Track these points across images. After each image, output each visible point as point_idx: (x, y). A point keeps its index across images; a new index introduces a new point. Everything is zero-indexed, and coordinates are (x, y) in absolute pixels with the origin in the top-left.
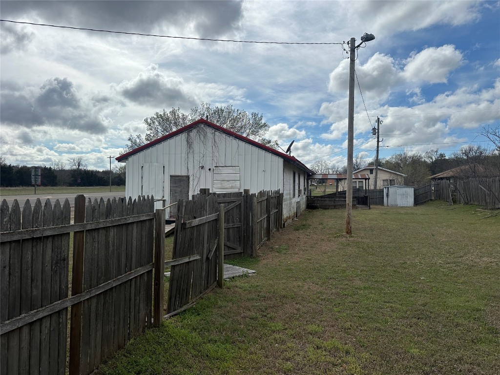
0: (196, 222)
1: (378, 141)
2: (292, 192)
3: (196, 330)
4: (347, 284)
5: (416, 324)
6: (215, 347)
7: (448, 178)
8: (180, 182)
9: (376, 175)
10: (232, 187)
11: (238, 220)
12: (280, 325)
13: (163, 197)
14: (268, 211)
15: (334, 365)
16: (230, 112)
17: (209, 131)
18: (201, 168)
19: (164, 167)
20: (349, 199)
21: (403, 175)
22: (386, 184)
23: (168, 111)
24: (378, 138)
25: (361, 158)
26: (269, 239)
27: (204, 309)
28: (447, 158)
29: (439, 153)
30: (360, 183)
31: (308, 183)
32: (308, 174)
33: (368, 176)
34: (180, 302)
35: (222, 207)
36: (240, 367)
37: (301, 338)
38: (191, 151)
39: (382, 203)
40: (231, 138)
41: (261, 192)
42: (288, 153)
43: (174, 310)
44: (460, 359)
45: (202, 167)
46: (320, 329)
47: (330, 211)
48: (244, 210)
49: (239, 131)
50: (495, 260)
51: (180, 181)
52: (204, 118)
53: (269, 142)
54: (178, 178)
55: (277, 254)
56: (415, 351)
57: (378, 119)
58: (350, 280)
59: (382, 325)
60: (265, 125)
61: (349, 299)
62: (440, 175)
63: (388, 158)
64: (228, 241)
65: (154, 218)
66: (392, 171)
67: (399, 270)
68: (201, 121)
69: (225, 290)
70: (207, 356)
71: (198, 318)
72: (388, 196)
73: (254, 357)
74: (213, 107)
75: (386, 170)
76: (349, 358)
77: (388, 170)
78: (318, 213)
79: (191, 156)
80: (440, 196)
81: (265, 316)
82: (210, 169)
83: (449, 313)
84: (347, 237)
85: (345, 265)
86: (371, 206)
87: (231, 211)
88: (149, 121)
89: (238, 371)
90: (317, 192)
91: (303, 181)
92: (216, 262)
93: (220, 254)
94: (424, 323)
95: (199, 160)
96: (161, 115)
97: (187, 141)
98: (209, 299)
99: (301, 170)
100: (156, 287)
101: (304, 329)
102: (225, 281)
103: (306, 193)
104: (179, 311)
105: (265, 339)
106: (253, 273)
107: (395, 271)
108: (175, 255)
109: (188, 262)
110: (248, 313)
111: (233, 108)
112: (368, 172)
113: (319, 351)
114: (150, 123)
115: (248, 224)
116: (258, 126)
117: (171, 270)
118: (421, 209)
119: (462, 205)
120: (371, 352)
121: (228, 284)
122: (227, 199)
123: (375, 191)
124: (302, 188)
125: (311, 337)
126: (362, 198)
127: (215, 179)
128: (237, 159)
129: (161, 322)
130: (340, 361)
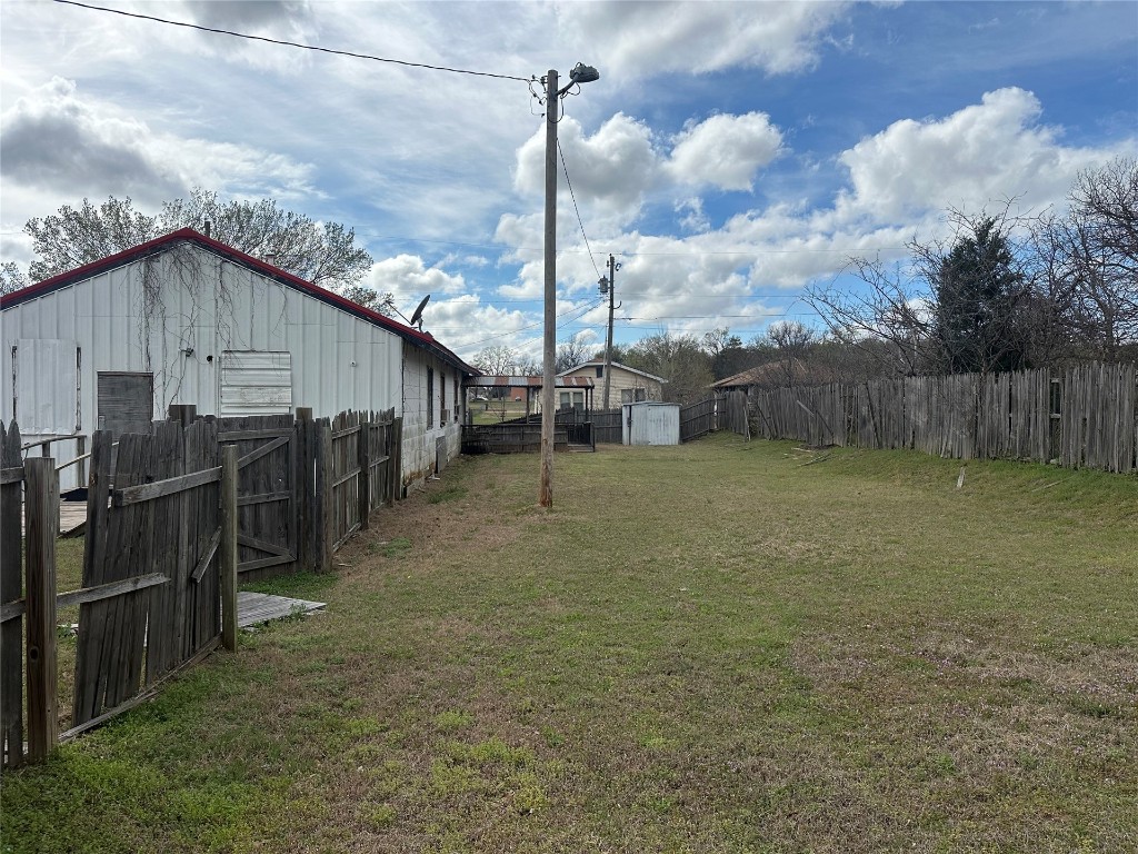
0: (153, 489)
1: (612, 308)
2: (424, 415)
3: (151, 758)
4: (534, 614)
5: (664, 685)
6: (201, 795)
7: (745, 388)
8: (127, 390)
9: (608, 378)
10: (271, 404)
11: (283, 484)
12: (371, 722)
13: (79, 429)
14: (362, 461)
15: (489, 795)
16: (269, 219)
17: (207, 261)
18: (184, 354)
19: (79, 349)
20: (547, 432)
21: (659, 379)
22: (627, 398)
23: (97, 203)
24: (612, 300)
25: (581, 343)
26: (364, 527)
27: (180, 706)
28: (743, 346)
29: (730, 336)
30: (577, 396)
31: (464, 395)
32: (466, 376)
33: (592, 381)
34: (111, 693)
35: (231, 452)
36: (264, 832)
37: (419, 745)
38: (157, 309)
39: (618, 439)
40: (266, 281)
41: (343, 414)
42: (416, 324)
43: (93, 717)
44: (740, 747)
45: (190, 353)
46: (465, 720)
47: (512, 457)
48: (298, 459)
49: (291, 265)
50: (817, 547)
51: (127, 387)
52: (199, 229)
53: (373, 297)
54: (121, 379)
55: (382, 560)
56: (656, 742)
57: (612, 259)
58: (541, 605)
59: (597, 695)
60: (360, 256)
61: (535, 646)
62: (729, 381)
63: (633, 345)
64: (255, 535)
65: (20, 483)
66: (639, 372)
67: (639, 576)
68: (186, 235)
69: (241, 655)
70: (179, 818)
71: (161, 728)
72: (630, 423)
73: (301, 804)
74: (224, 203)
75: (629, 369)
76: (524, 776)
77: (632, 370)
78: (486, 463)
79: (156, 323)
80: (727, 424)
81: (340, 705)
82: (210, 358)
83: (727, 656)
84: (541, 513)
85: (533, 573)
86: (596, 446)
87: (262, 463)
88: (41, 226)
89: (257, 844)
90: (487, 416)
91: (453, 391)
92: (217, 588)
93: (228, 568)
94: (677, 682)
95: (179, 334)
96: (75, 213)
97: (145, 283)
98: (196, 680)
99: (447, 364)
100: (33, 661)
101: (429, 724)
102: (244, 632)
103: (460, 417)
104: (107, 716)
105: (333, 759)
106: (319, 608)
107: (631, 578)
108: (90, 576)
109: (133, 593)
110: (298, 704)
111: (278, 208)
112: (593, 374)
113: (458, 769)
114: (44, 234)
115: (308, 491)
116: (345, 257)
117: (81, 616)
118: (692, 450)
119: (766, 441)
120: (569, 756)
121: (250, 640)
122: (252, 433)
123: (605, 413)
124: (450, 405)
125: (443, 739)
126: (579, 428)
127: (224, 383)
128: (284, 332)
129: (49, 749)
130: (502, 784)
